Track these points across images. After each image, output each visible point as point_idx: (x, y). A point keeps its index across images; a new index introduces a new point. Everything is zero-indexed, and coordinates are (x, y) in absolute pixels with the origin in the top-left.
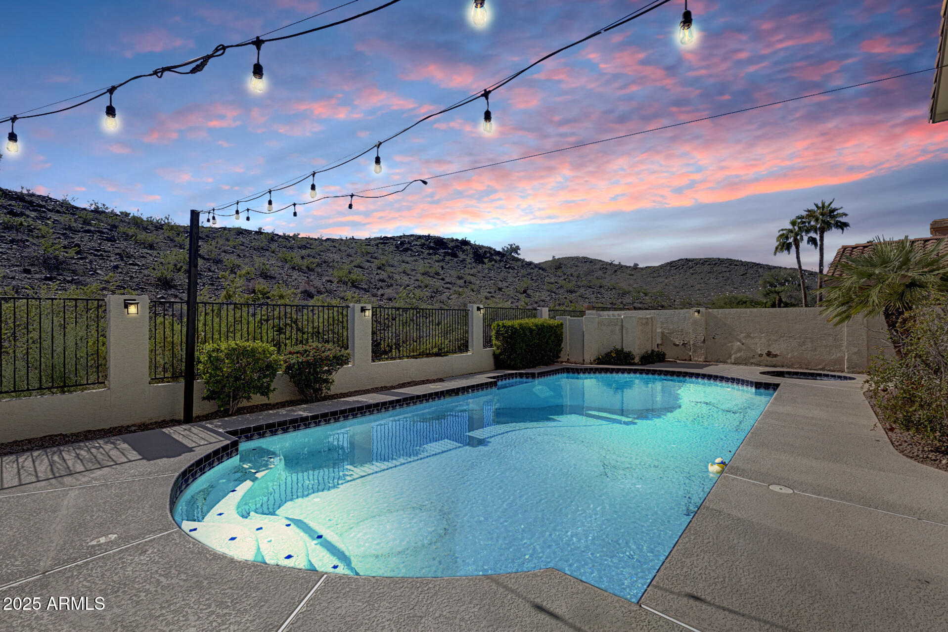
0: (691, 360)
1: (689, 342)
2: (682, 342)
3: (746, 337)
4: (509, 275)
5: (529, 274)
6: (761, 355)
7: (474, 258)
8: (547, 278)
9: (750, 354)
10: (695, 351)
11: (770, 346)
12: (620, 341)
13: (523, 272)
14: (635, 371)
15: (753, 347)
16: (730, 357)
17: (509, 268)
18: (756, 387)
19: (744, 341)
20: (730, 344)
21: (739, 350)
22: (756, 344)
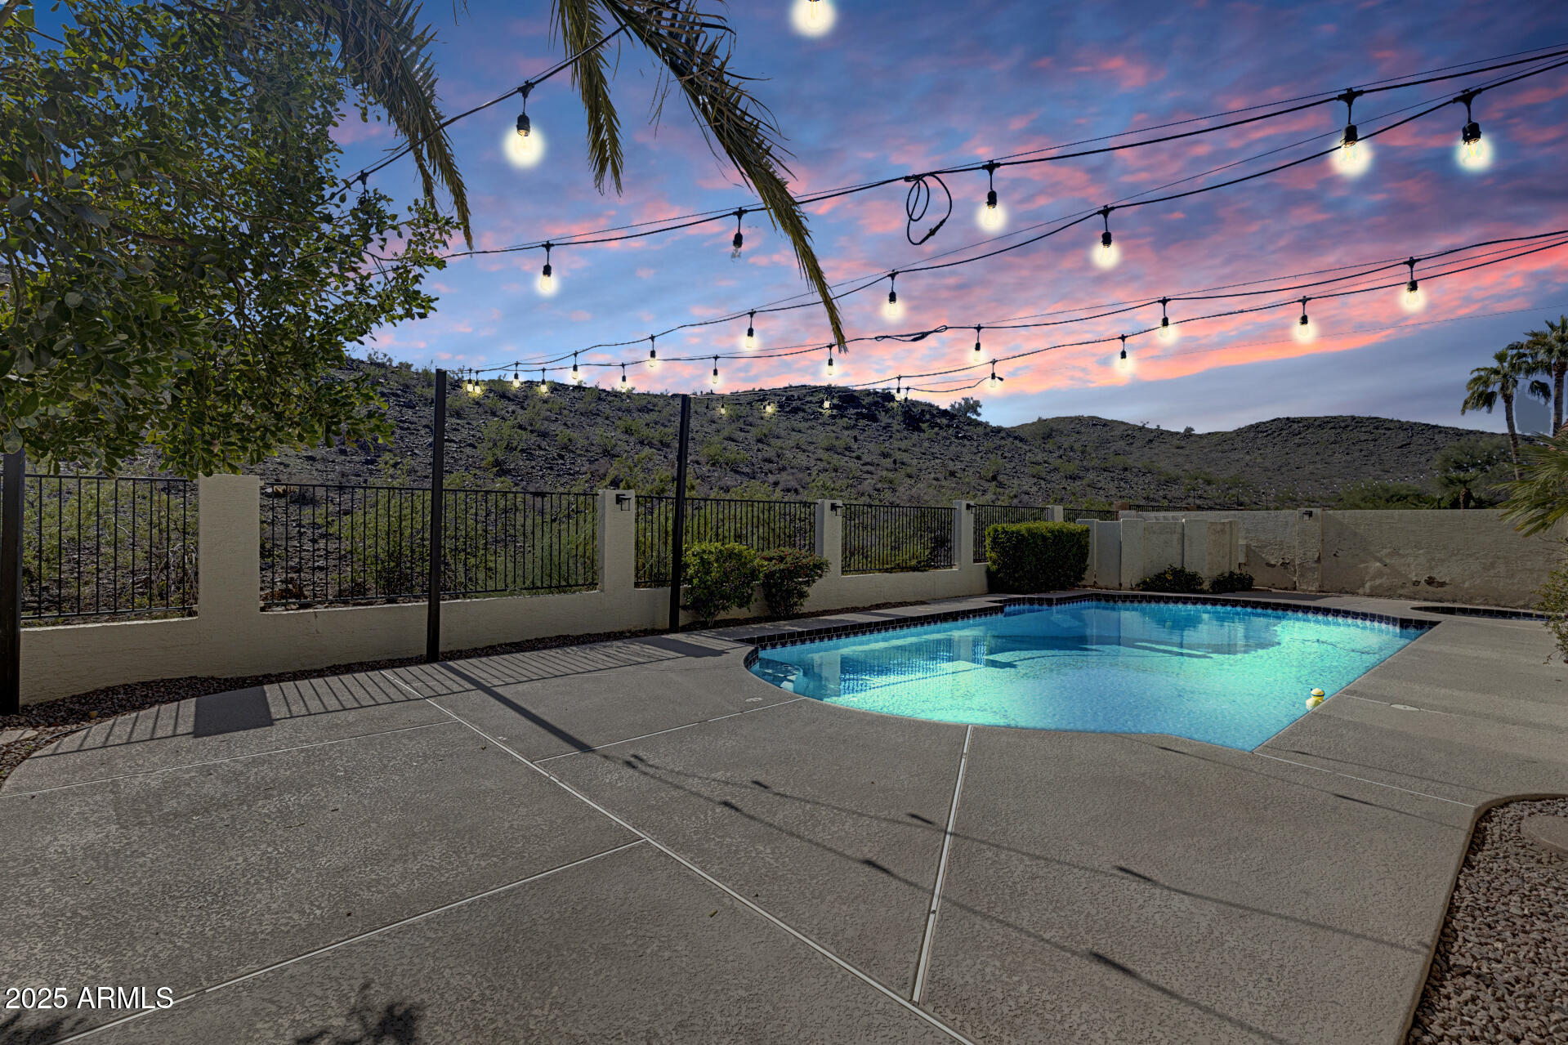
0: (1295, 589)
1: (1293, 560)
2: (1281, 561)
3: (1391, 555)
4: (965, 450)
5: (999, 448)
6: (1416, 583)
7: (904, 422)
8: (1029, 454)
9: (1398, 581)
10: (1302, 575)
11: (1432, 568)
12: (1180, 557)
13: (988, 444)
14: (1205, 602)
15: (1403, 569)
16: (1363, 585)
17: (962, 438)
18: (1402, 626)
19: (1388, 561)
20: (1362, 565)
21: (1380, 574)
22: (1409, 565)
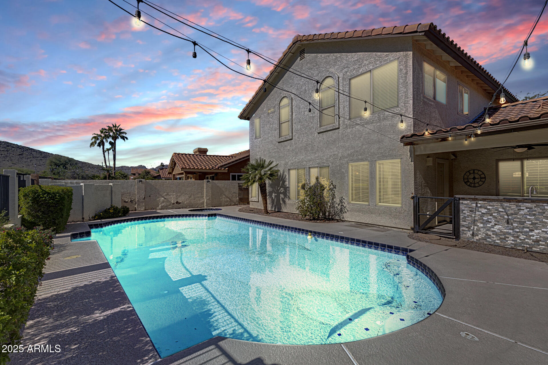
0: (136, 210)
1: (135, 199)
2: (130, 200)
3: (166, 195)
6: (173, 204)
9: (168, 204)
10: (138, 205)
11: (177, 199)
12: (110, 201)
15: (170, 200)
16: (158, 206)
18: (209, 217)
19: (165, 197)
20: (158, 199)
21: (163, 202)
22: (171, 198)
